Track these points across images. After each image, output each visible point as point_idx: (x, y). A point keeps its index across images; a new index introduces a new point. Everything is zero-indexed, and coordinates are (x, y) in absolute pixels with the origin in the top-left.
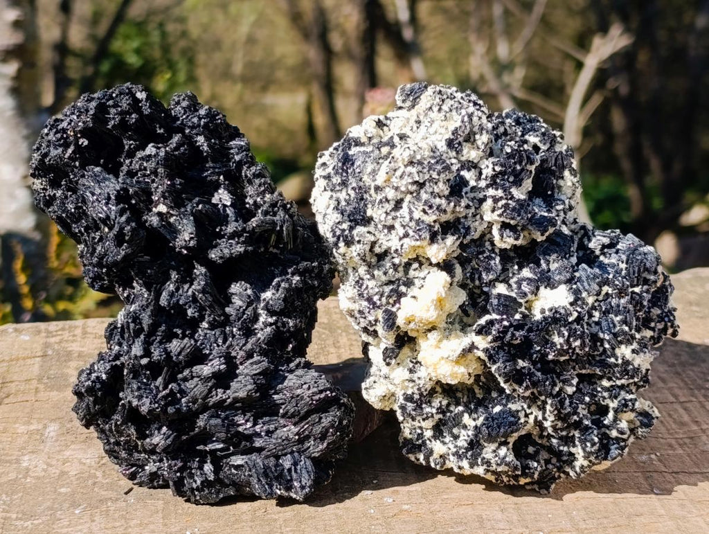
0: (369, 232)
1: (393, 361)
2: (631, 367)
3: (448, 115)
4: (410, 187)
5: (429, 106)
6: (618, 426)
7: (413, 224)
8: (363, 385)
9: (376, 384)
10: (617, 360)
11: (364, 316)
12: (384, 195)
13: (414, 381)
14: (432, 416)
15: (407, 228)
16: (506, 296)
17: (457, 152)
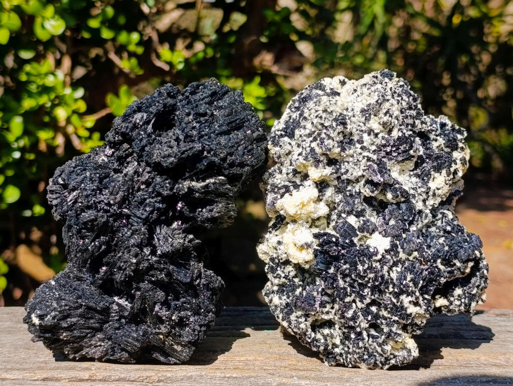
0: (290, 144)
2: (404, 312)
3: (372, 93)
5: (365, 83)
6: (384, 347)
7: (308, 149)
10: (398, 302)
12: (305, 124)
13: (277, 250)
14: (280, 278)
15: (304, 150)
16: (350, 225)
17: (366, 119)
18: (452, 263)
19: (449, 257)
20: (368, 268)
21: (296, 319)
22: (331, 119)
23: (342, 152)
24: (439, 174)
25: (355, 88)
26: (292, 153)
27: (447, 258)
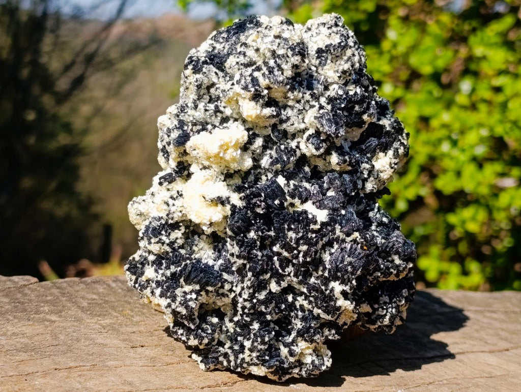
0: (216, 74)
1: (166, 184)
2: (332, 303)
3: (333, 34)
4: (266, 51)
5: (325, 22)
6: (293, 348)
8: (134, 199)
9: (144, 202)
10: (326, 290)
11: (169, 134)
12: (245, 50)
13: (168, 205)
14: (163, 244)
16: (279, 186)
17: (320, 63)
18: (390, 259)
19: (390, 249)
20: (302, 238)
21: (183, 294)
22: (286, 47)
23: (290, 92)
24: (384, 154)
25: (309, 27)
26: (217, 86)
27: (388, 250)
